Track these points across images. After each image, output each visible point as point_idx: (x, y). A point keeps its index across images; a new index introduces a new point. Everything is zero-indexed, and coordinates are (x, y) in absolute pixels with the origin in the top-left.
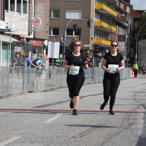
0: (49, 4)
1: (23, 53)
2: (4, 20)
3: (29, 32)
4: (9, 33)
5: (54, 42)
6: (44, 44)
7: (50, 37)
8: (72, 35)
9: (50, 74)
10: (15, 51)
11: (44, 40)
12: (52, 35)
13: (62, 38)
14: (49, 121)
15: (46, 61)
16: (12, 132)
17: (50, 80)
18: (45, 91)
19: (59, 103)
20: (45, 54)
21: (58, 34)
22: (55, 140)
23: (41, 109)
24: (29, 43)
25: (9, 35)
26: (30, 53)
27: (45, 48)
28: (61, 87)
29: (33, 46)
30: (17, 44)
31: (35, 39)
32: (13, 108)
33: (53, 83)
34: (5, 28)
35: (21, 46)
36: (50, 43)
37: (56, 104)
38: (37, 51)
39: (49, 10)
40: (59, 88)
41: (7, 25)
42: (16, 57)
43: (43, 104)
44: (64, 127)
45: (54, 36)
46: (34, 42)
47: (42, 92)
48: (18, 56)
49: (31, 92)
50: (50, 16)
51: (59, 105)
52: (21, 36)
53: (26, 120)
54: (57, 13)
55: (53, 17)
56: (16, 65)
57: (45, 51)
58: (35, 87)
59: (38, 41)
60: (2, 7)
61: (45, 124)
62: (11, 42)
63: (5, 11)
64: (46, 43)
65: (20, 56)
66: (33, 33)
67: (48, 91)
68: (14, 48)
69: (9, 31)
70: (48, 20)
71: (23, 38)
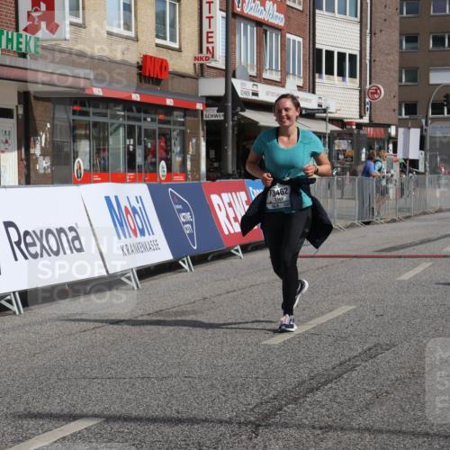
0: (397, 58)
1: (350, 151)
2: (314, 92)
3: (360, 112)
4: (324, 115)
5: (409, 128)
6: (389, 134)
7: (399, 119)
8: (443, 113)
9: (402, 190)
10: (336, 148)
11: (389, 126)
12: (404, 116)
13: (424, 121)
14: (406, 276)
15: (394, 164)
16: (338, 297)
17: (403, 200)
18: (394, 221)
19: (422, 242)
20: (391, 152)
21: (415, 113)
22: (421, 312)
23: (388, 254)
24: (362, 132)
25: (324, 119)
26: (364, 150)
27: (391, 141)
28: (425, 213)
29: (369, 138)
30: (340, 136)
31: (371, 124)
32: (337, 254)
33: (408, 206)
34: (316, 107)
35: (347, 139)
36: (401, 130)
37: (416, 244)
38: (376, 146)
39: (397, 69)
40: (420, 214)
41: (320, 101)
42: (338, 159)
43: (392, 245)
44: (436, 286)
45: (407, 117)
46: (370, 131)
47: (388, 222)
48: (341, 157)
49: (368, 223)
50: (401, 80)
51: (424, 246)
52: (345, 120)
53: (364, 276)
54: (413, 73)
55: (406, 81)
56: (337, 174)
57: (391, 146)
58: (376, 214)
59: (378, 129)
60: (311, 68)
61: (400, 282)
62: (329, 132)
63: (317, 75)
64: (392, 131)
65: (346, 157)
66: (368, 113)
67: (400, 220)
68: (334, 143)
69: (325, 111)
70: (396, 88)
71: (350, 124)
